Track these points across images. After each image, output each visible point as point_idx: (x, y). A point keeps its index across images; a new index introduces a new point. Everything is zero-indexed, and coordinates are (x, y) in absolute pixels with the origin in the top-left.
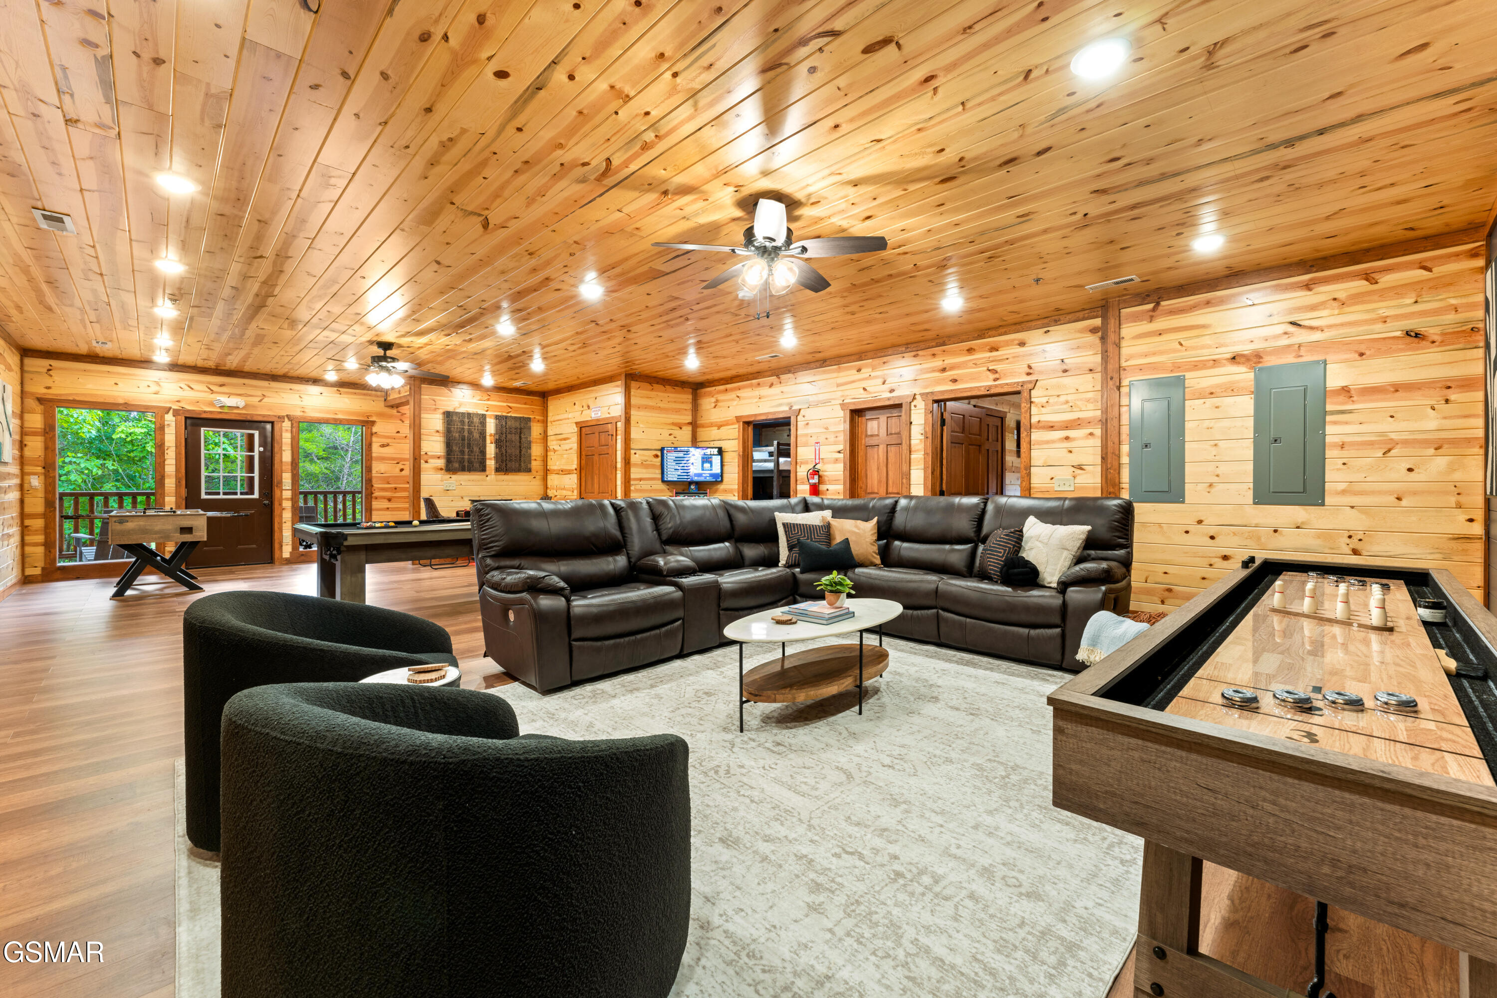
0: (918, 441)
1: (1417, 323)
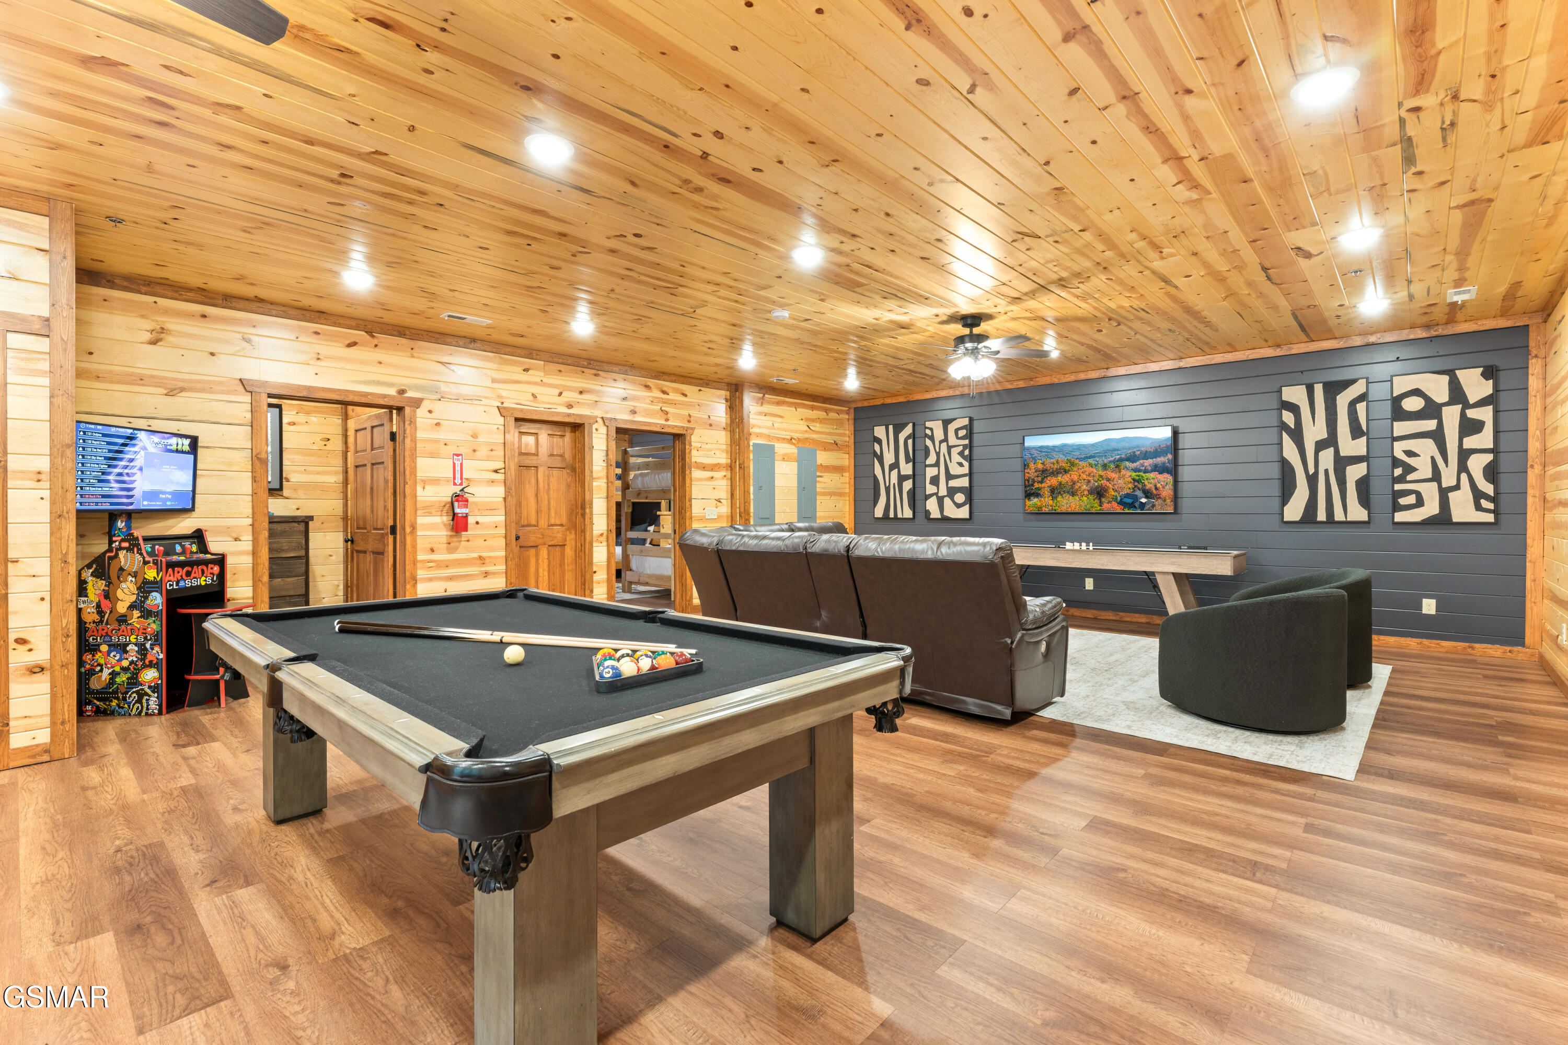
0: (600, 468)
1: (837, 438)
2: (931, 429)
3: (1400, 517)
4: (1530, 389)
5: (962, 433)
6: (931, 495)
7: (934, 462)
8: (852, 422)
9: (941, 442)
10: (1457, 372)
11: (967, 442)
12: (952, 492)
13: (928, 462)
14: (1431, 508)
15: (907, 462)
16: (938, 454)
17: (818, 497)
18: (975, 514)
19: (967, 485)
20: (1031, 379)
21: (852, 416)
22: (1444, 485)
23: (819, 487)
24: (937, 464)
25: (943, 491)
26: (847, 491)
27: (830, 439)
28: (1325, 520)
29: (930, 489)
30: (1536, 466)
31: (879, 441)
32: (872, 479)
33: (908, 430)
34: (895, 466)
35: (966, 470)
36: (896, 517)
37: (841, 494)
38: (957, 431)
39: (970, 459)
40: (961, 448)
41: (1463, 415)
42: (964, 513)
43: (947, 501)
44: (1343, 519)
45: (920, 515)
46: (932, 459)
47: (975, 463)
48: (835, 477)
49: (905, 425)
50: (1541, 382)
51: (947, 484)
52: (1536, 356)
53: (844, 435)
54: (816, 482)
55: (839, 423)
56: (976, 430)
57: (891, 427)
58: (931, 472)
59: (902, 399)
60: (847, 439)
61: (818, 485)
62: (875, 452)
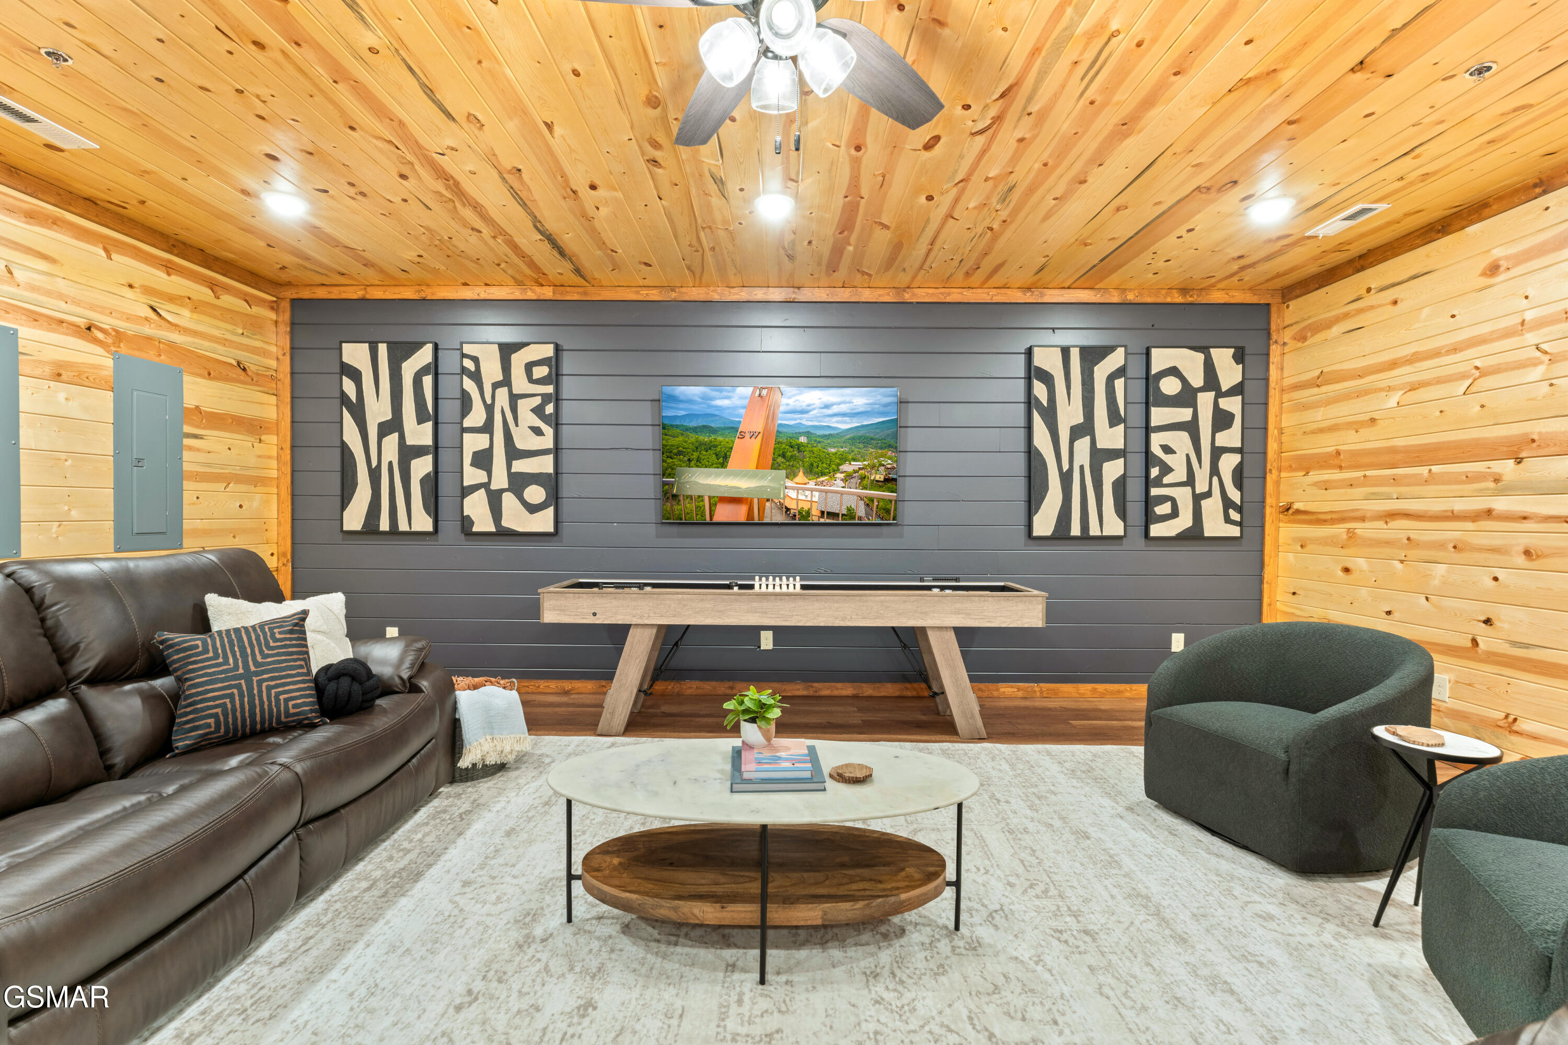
1: (243, 356)
2: (475, 360)
3: (1157, 530)
4: (1271, 379)
5: (540, 372)
6: (475, 488)
7: (480, 424)
8: (285, 329)
9: (496, 386)
10: (1211, 350)
11: (550, 389)
12: (518, 483)
13: (467, 423)
14: (1184, 521)
15: (420, 421)
16: (490, 409)
17: (187, 485)
18: (565, 527)
19: (550, 470)
20: (673, 289)
21: (287, 316)
22: (1198, 491)
23: (190, 461)
24: (487, 428)
25: (500, 480)
26: (274, 474)
27: (228, 355)
28: (1079, 534)
29: (473, 476)
30: (1273, 471)
31: (355, 375)
32: (338, 451)
33: (424, 356)
34: (393, 425)
35: (547, 441)
36: (394, 530)
37: (258, 481)
38: (529, 367)
39: (556, 422)
40: (537, 401)
41: (1216, 404)
42: (543, 522)
43: (509, 500)
44: (1099, 534)
45: (450, 527)
46: (476, 417)
47: (565, 430)
48: (241, 442)
49: (418, 346)
50: (1279, 372)
51: (509, 466)
52: (1276, 342)
53: (265, 353)
54: (181, 448)
55: (254, 326)
56: (566, 368)
57: (383, 349)
58: (473, 443)
59: (408, 293)
60: (274, 364)
61: (186, 455)
62: (343, 395)
